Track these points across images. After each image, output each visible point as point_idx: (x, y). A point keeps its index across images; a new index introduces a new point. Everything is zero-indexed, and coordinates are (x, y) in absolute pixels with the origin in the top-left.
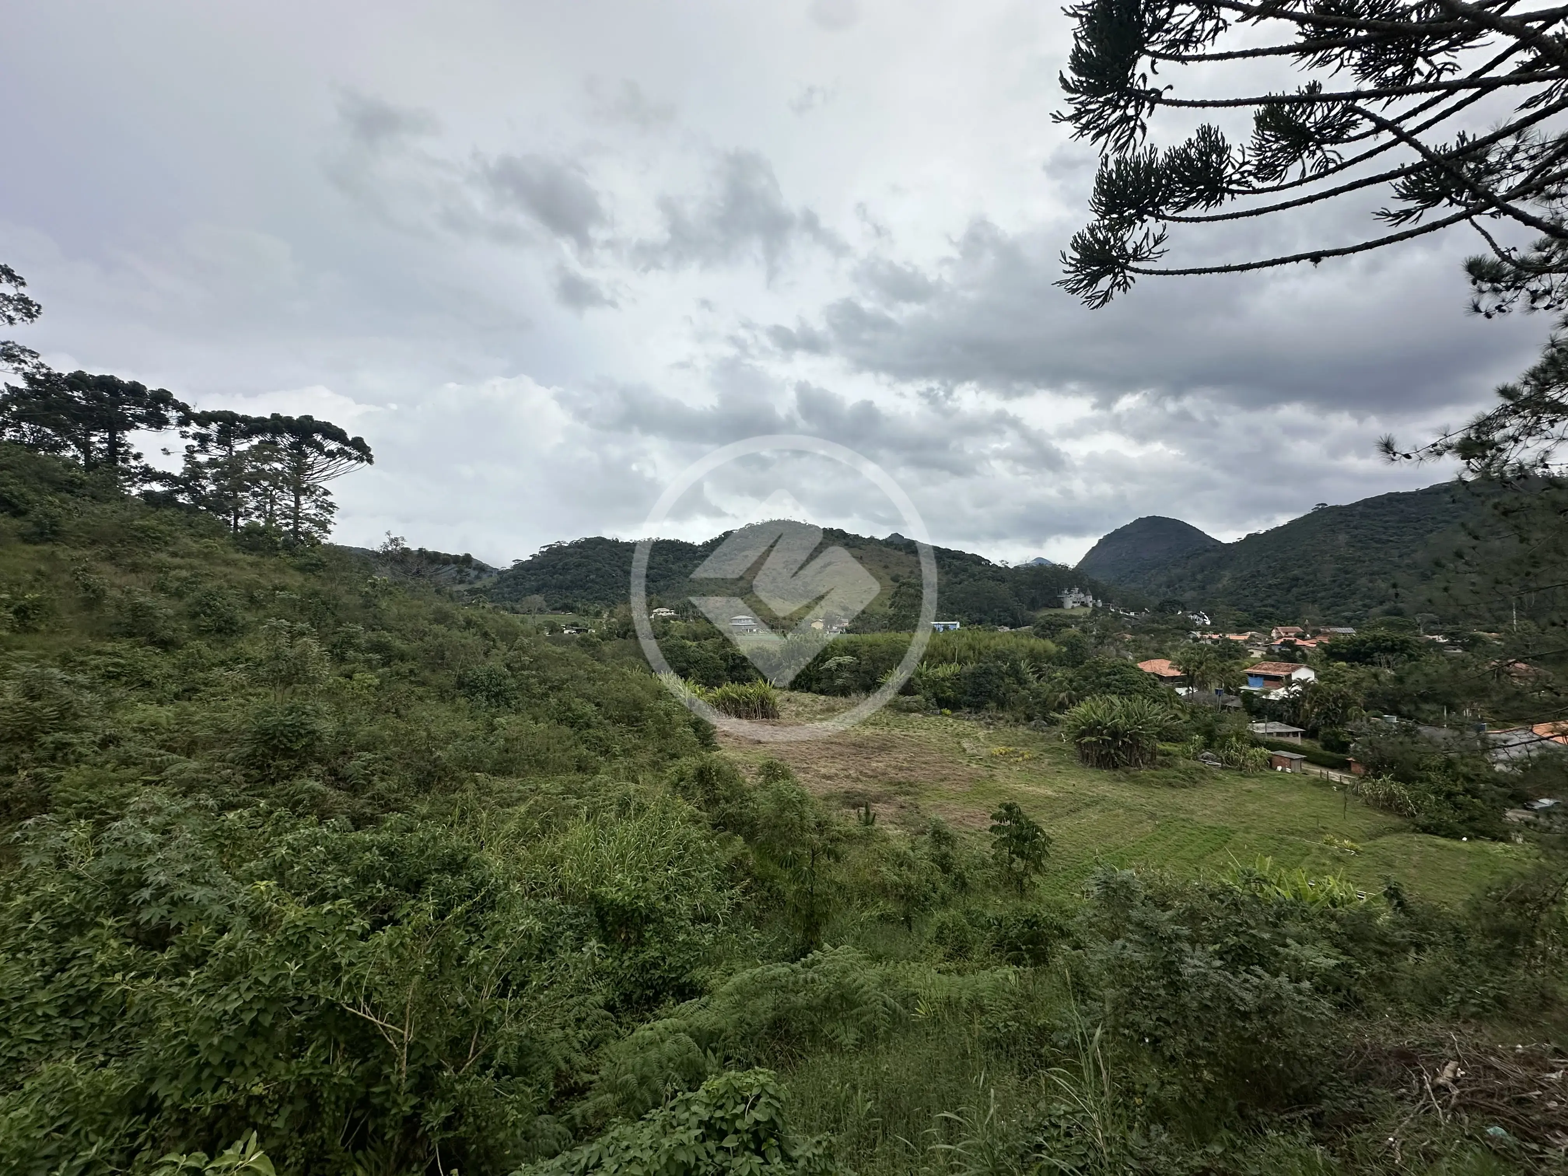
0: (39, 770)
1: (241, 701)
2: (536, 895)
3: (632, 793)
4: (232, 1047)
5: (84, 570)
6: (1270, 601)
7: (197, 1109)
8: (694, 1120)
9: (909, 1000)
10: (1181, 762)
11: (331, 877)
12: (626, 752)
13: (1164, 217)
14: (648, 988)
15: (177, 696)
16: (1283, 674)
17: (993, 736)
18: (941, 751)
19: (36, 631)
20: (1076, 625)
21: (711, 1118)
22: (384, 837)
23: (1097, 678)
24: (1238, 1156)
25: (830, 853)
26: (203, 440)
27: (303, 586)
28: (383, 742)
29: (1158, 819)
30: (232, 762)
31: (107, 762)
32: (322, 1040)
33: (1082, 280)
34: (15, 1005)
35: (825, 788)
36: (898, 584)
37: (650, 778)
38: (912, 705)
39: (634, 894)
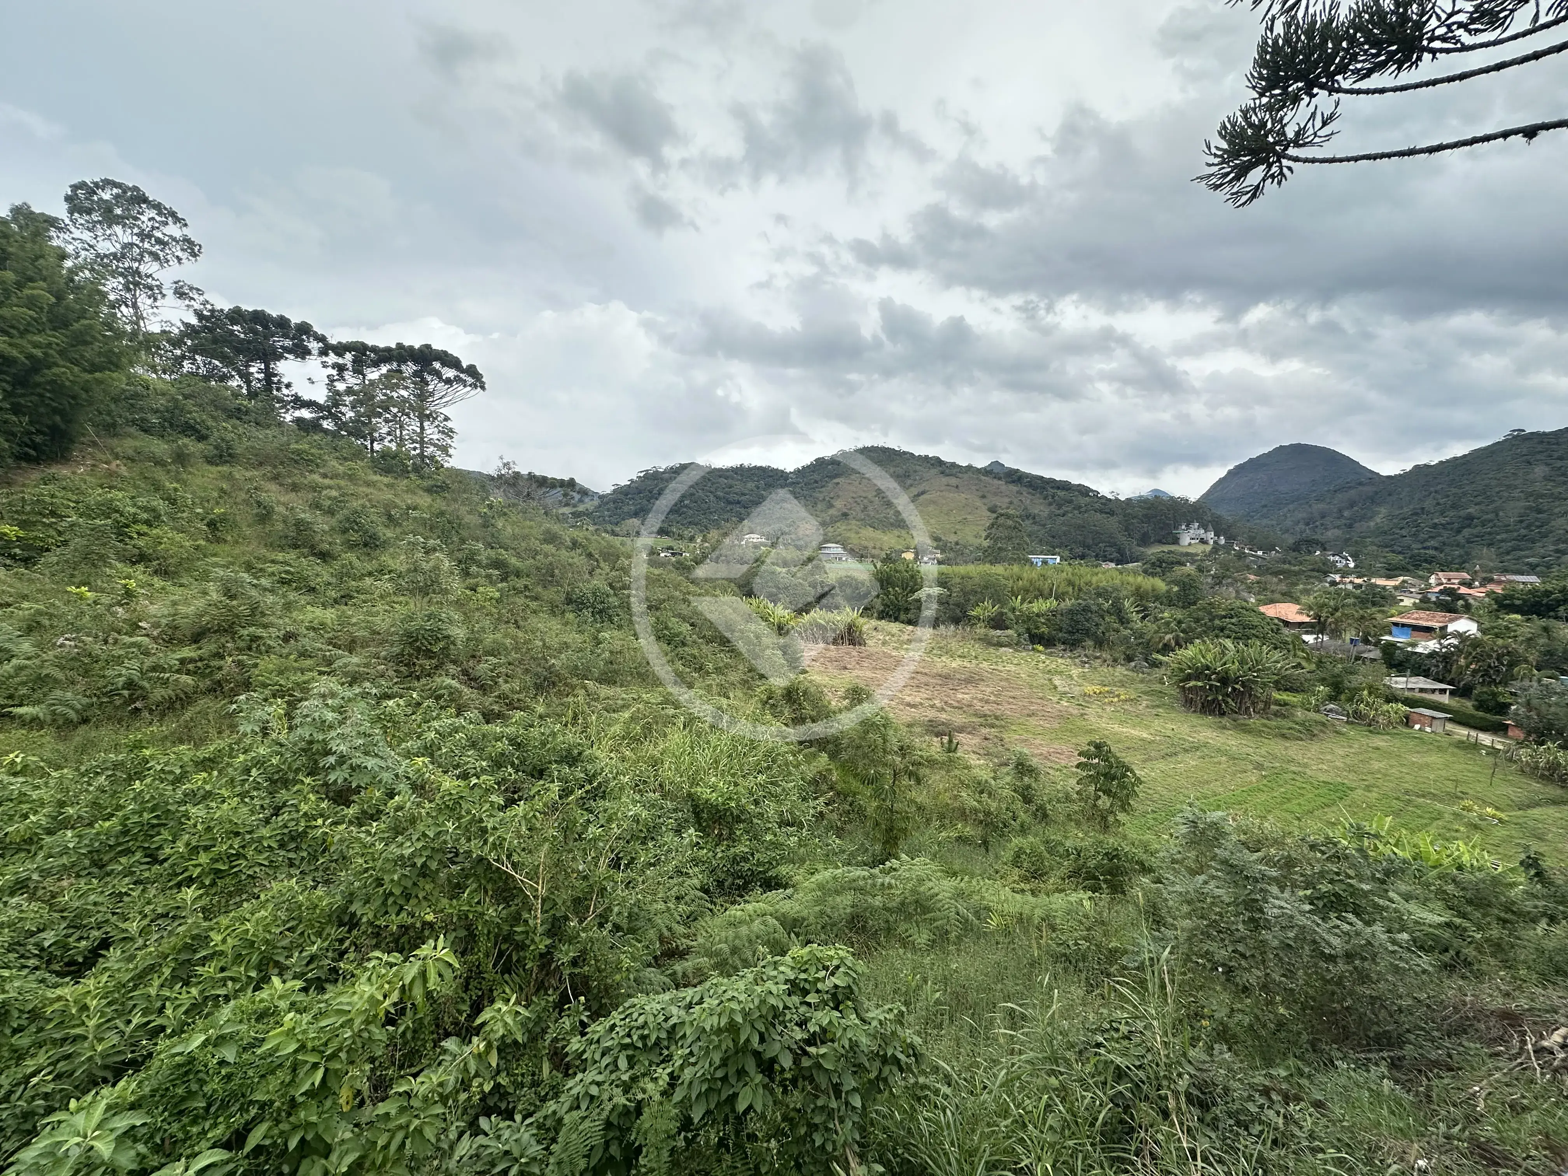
0: (240, 657)
1: (387, 608)
2: (640, 791)
4: (409, 884)
5: (256, 489)
6: (1432, 543)
7: (387, 926)
8: (782, 978)
9: (983, 912)
10: (1299, 714)
11: (471, 759)
12: (718, 670)
13: (1339, 90)
14: (739, 878)
15: (336, 601)
16: (1437, 625)
17: (1088, 675)
18: (1031, 686)
19: (225, 541)
20: (1192, 564)
21: (796, 978)
22: (511, 730)
23: (1210, 620)
24: (1304, 1082)
25: (911, 774)
26: (341, 368)
27: (431, 506)
28: (506, 649)
29: (1264, 769)
30: (385, 659)
31: (291, 654)
32: (475, 886)
33: (1228, 174)
34: (248, 836)
35: (908, 715)
36: (995, 515)
37: (741, 695)
38: (1003, 639)
39: (726, 796)
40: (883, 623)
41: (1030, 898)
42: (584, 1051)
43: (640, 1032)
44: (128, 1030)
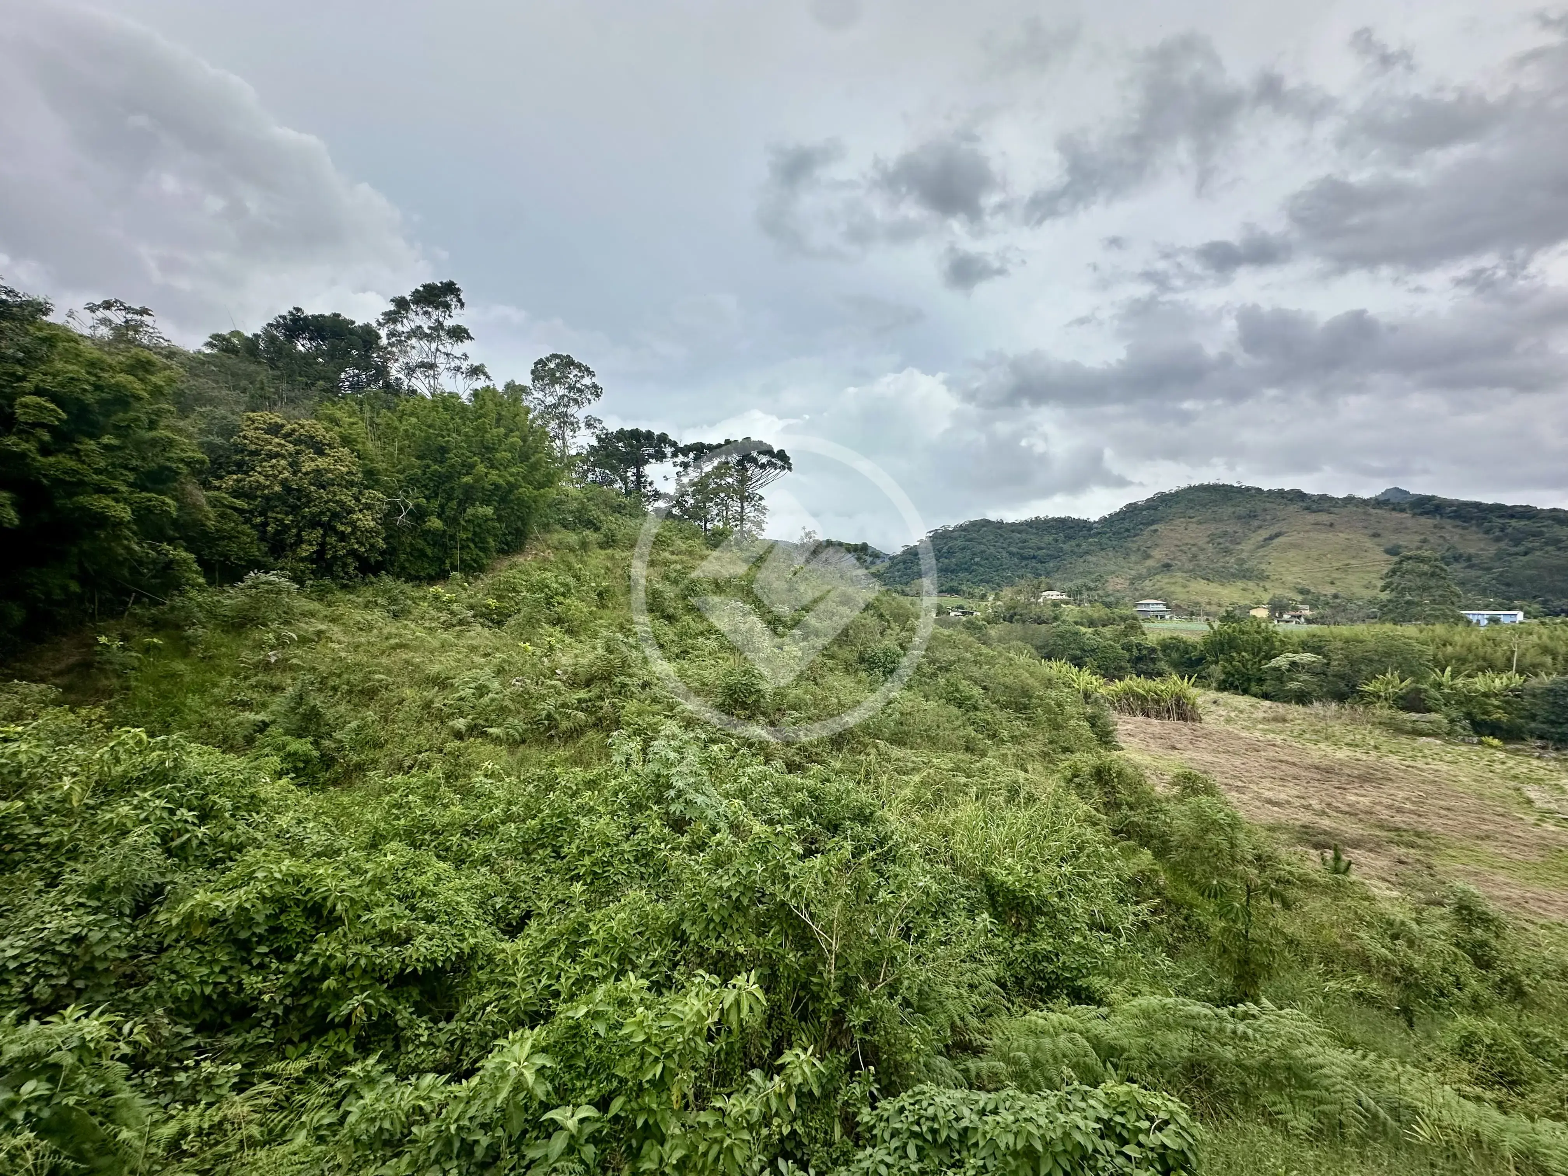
0: (614, 700)
1: (714, 663)
2: (930, 861)
3: (1021, 781)
4: (726, 914)
7: (709, 949)
8: (1092, 1113)
9: (1404, 1111)
11: (776, 806)
12: (1014, 738)
14: (1042, 979)
15: (677, 656)
18: (1481, 797)
19: (608, 608)
21: (1111, 1119)
22: (810, 782)
25: (1273, 895)
26: (685, 465)
28: (806, 704)
31: (646, 699)
32: (778, 928)
34: (615, 848)
35: (1269, 815)
36: (1396, 559)
37: (1041, 769)
38: (1422, 726)
39: (1025, 882)
40: (1224, 696)
41: (1496, 1114)
42: (874, 1126)
43: (929, 1123)
44: (539, 987)
